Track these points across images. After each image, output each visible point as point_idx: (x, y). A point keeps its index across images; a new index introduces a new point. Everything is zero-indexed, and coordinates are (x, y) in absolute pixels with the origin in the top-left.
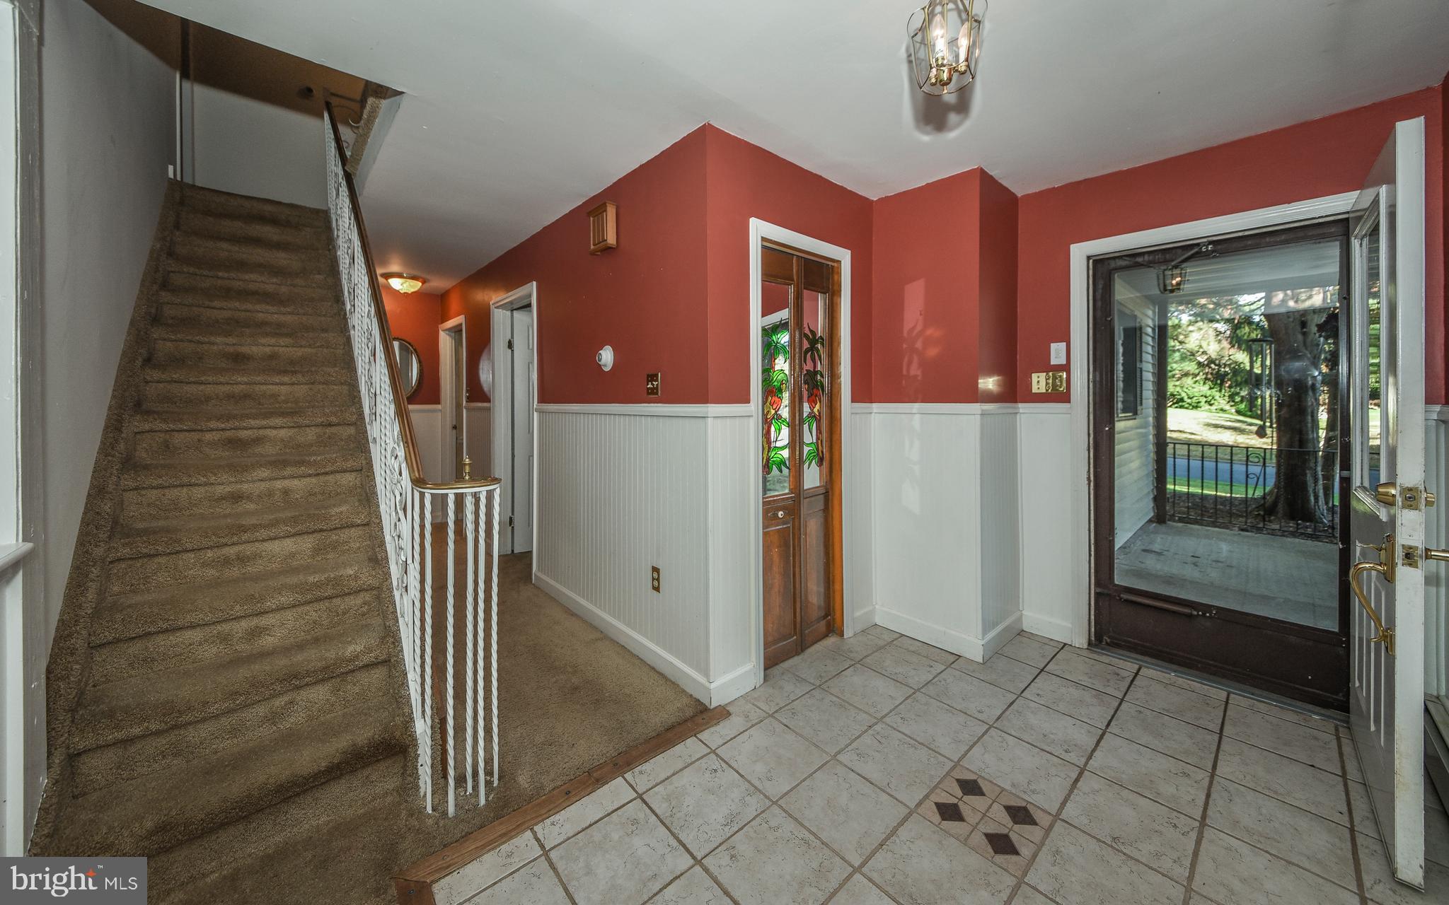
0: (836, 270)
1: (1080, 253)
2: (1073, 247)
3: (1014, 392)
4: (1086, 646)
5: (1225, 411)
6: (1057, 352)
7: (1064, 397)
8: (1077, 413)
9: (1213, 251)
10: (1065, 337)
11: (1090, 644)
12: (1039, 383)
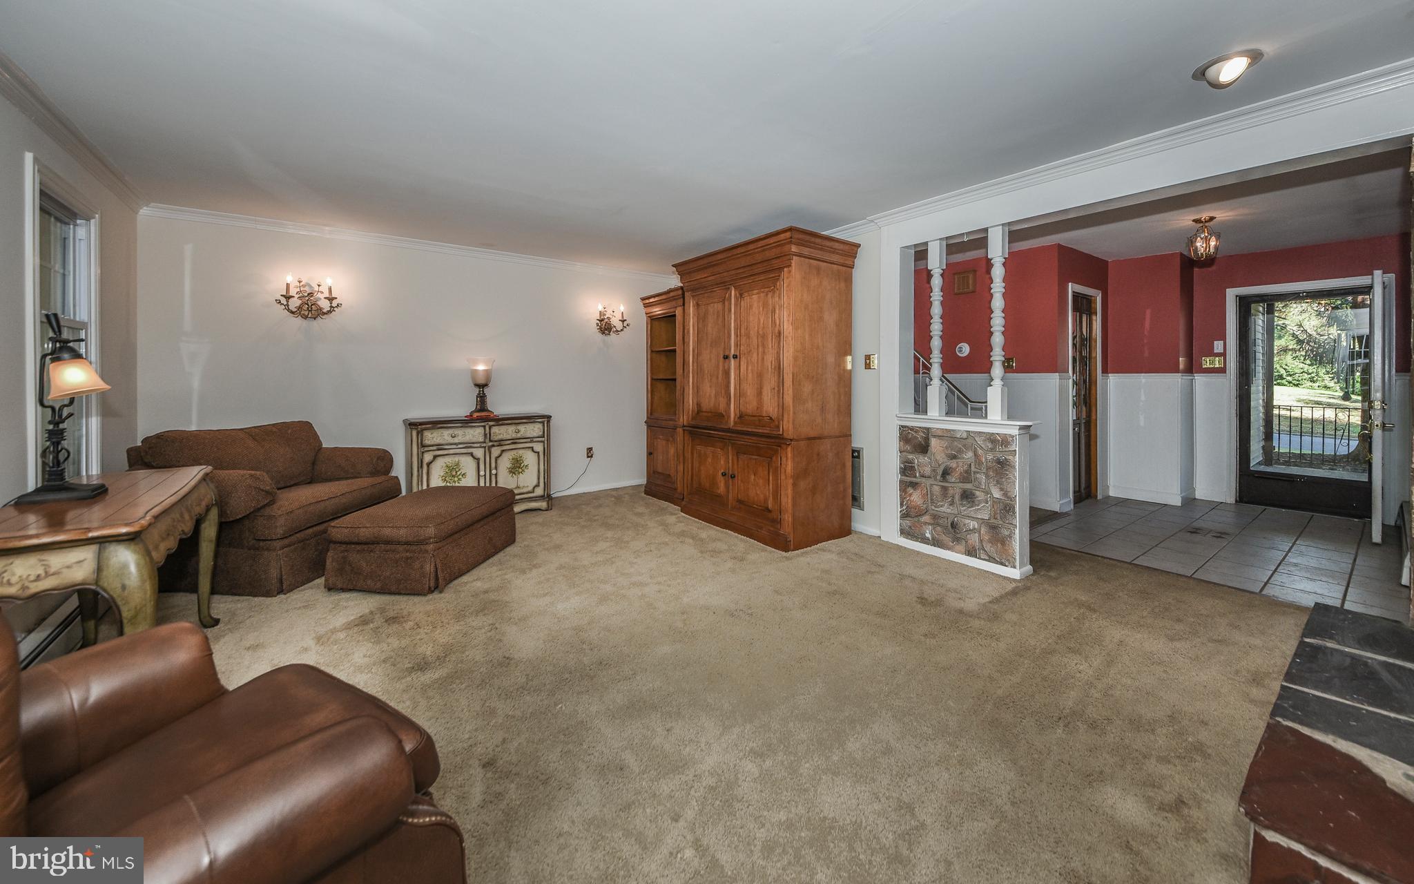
0: (1093, 301)
1: (1231, 294)
2: (1228, 290)
3: (1191, 368)
4: (1234, 502)
5: (1329, 388)
6: (1218, 346)
7: (1222, 370)
8: (1229, 381)
9: (1306, 296)
10: (1223, 338)
11: (1236, 501)
12: (1207, 363)
